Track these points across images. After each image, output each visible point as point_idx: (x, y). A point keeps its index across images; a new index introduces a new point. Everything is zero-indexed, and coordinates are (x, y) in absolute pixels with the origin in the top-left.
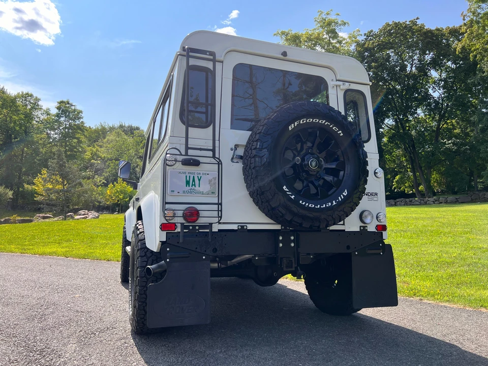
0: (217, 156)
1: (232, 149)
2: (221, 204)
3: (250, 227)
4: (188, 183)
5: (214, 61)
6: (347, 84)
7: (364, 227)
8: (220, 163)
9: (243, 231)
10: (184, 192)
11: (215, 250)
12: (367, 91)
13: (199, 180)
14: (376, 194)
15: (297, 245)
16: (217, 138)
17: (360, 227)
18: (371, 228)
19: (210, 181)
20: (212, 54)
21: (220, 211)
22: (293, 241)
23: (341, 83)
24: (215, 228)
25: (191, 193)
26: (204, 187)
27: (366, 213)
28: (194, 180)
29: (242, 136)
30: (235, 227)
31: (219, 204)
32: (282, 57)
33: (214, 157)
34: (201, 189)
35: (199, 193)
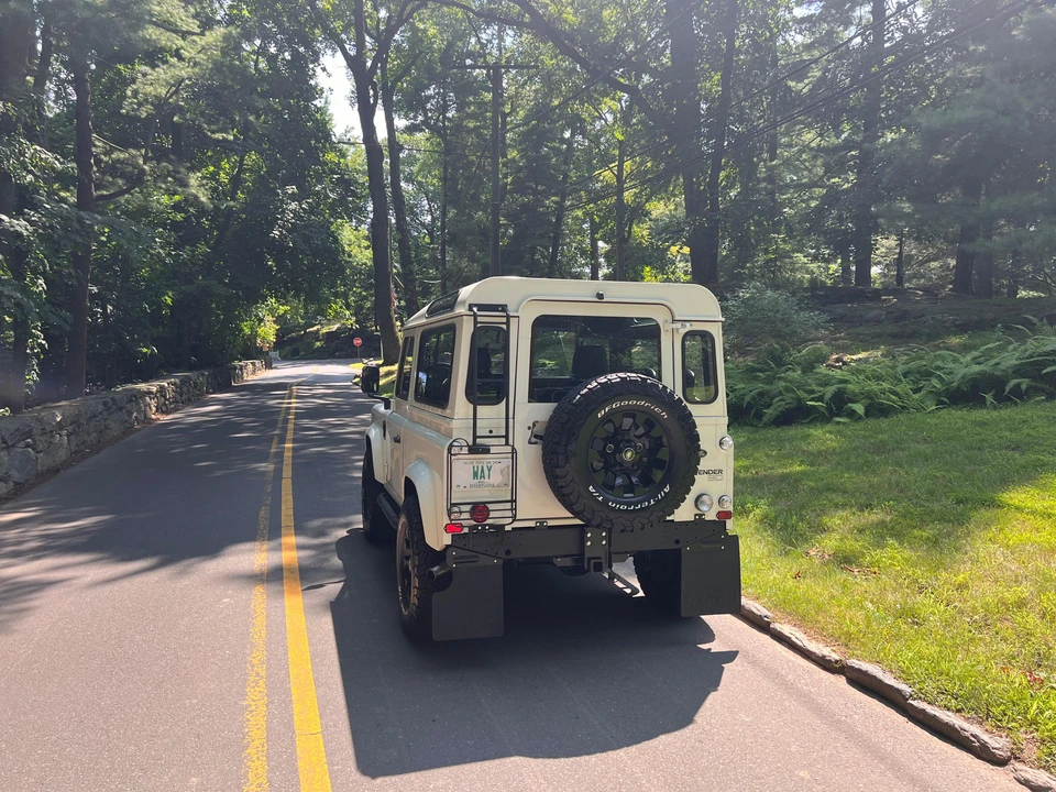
0: (511, 442)
1: (529, 428)
2: (515, 501)
3: (551, 523)
4: (475, 474)
5: (508, 317)
6: (688, 324)
7: (700, 515)
8: (514, 451)
9: (542, 530)
10: (471, 486)
11: (508, 552)
12: (716, 331)
13: (489, 470)
14: (721, 471)
15: (609, 543)
16: (511, 416)
17: (696, 515)
18: (711, 516)
19: (502, 471)
20: (503, 308)
21: (514, 509)
22: (605, 538)
23: (679, 325)
24: (508, 528)
25: (479, 486)
26: (496, 477)
27: (704, 497)
28: (483, 471)
29: (543, 411)
30: (532, 524)
31: (513, 501)
32: (597, 300)
33: (507, 444)
34: (491, 481)
35: (489, 485)
